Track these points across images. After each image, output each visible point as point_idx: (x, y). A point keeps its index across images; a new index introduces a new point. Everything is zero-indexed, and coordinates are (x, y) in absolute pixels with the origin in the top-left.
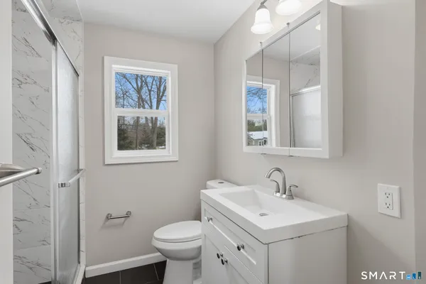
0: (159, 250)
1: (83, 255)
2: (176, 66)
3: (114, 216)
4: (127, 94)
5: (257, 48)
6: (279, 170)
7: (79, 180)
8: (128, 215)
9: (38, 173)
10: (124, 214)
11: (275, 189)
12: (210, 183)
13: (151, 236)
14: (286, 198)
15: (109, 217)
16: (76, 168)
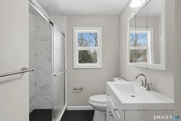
0: (91, 105)
1: (66, 102)
2: (101, 28)
3: (77, 88)
4: (91, 41)
5: (134, 15)
6: (142, 75)
7: (65, 73)
8: (82, 89)
9: (33, 70)
10: (80, 88)
11: (141, 85)
12: (114, 79)
13: (89, 99)
14: (146, 90)
15: (75, 89)
16: (64, 69)
